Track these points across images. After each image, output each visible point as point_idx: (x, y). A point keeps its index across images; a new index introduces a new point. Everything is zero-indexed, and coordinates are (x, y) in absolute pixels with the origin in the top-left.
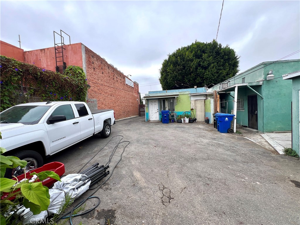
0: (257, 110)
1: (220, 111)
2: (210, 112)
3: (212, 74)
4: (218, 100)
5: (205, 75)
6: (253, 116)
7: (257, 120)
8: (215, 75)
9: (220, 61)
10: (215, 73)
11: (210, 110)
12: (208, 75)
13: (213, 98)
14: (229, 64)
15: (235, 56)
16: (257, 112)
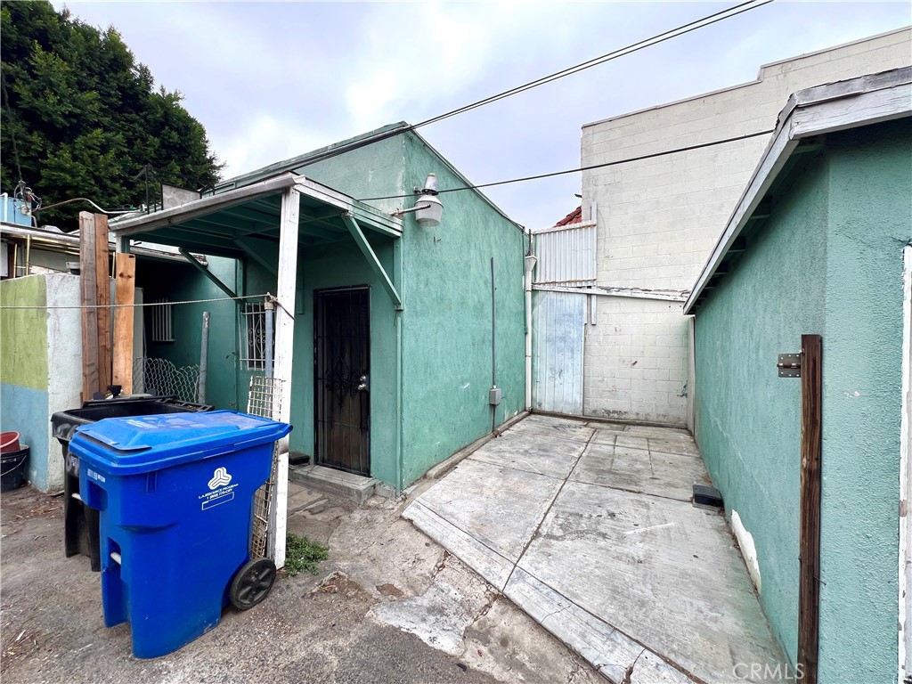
0: (367, 372)
1: (141, 382)
2: (43, 385)
3: (95, 178)
4: (123, 291)
5: (45, 166)
6: (341, 401)
7: (365, 426)
8: (116, 192)
9: (144, 140)
10: (113, 179)
11: (42, 370)
12: (73, 176)
13: (77, 272)
14: (183, 171)
15: (208, 157)
16: (368, 382)
